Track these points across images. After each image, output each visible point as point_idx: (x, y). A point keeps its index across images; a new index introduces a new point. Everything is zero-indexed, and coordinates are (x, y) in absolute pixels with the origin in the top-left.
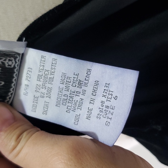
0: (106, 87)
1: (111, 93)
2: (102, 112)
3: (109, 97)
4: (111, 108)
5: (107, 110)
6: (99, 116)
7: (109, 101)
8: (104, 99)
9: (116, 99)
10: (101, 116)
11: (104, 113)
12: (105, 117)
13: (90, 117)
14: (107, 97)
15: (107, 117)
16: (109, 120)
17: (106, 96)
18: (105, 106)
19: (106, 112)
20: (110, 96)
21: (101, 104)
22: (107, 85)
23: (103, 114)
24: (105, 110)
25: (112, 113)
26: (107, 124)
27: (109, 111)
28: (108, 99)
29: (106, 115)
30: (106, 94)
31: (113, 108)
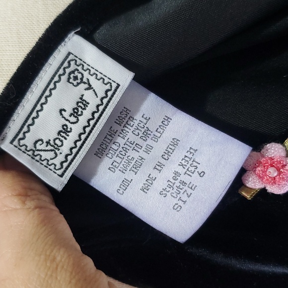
0: (189, 153)
1: (195, 164)
2: (172, 188)
3: (189, 170)
4: (190, 186)
5: (181, 187)
6: (164, 192)
7: (189, 175)
8: (181, 170)
9: (201, 175)
10: (168, 194)
11: (175, 190)
12: (176, 196)
13: (148, 190)
14: (187, 168)
15: (178, 197)
16: (180, 203)
17: (186, 166)
18: (179, 180)
19: (179, 190)
20: (193, 169)
21: (174, 175)
22: (192, 151)
23: (173, 191)
24: (178, 186)
25: (189, 194)
26: (175, 208)
27: (184, 190)
28: (188, 172)
29: (178, 194)
30: (185, 164)
31: (193, 188)
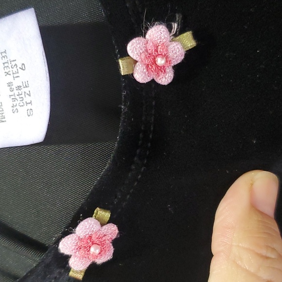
0: (3, 58)
1: (13, 63)
2: (16, 100)
3: (14, 72)
4: (25, 86)
5: (20, 93)
6: (15, 108)
7: (17, 77)
8: (10, 78)
9: (24, 68)
10: (18, 107)
11: (19, 99)
12: (23, 104)
13: (4, 118)
14: (11, 73)
15: (25, 103)
16: (29, 106)
17: (9, 71)
18: (15, 89)
19: (21, 96)
20: (15, 69)
21: (9, 88)
22: (4, 54)
23: (19, 102)
24: (18, 94)
25: (29, 93)
26: (29, 114)
27: (23, 93)
28: (15, 75)
29: (23, 100)
31: (27, 85)
